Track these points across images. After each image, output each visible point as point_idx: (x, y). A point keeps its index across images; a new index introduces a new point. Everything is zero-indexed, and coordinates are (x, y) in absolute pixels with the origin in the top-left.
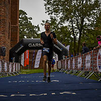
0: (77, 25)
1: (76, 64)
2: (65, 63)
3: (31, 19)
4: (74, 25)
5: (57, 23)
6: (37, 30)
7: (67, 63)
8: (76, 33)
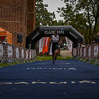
0: (93, 13)
1: (92, 53)
2: (81, 51)
3: (47, 6)
4: (90, 13)
5: (73, 10)
6: (52, 17)
7: (83, 51)
8: (91, 20)
